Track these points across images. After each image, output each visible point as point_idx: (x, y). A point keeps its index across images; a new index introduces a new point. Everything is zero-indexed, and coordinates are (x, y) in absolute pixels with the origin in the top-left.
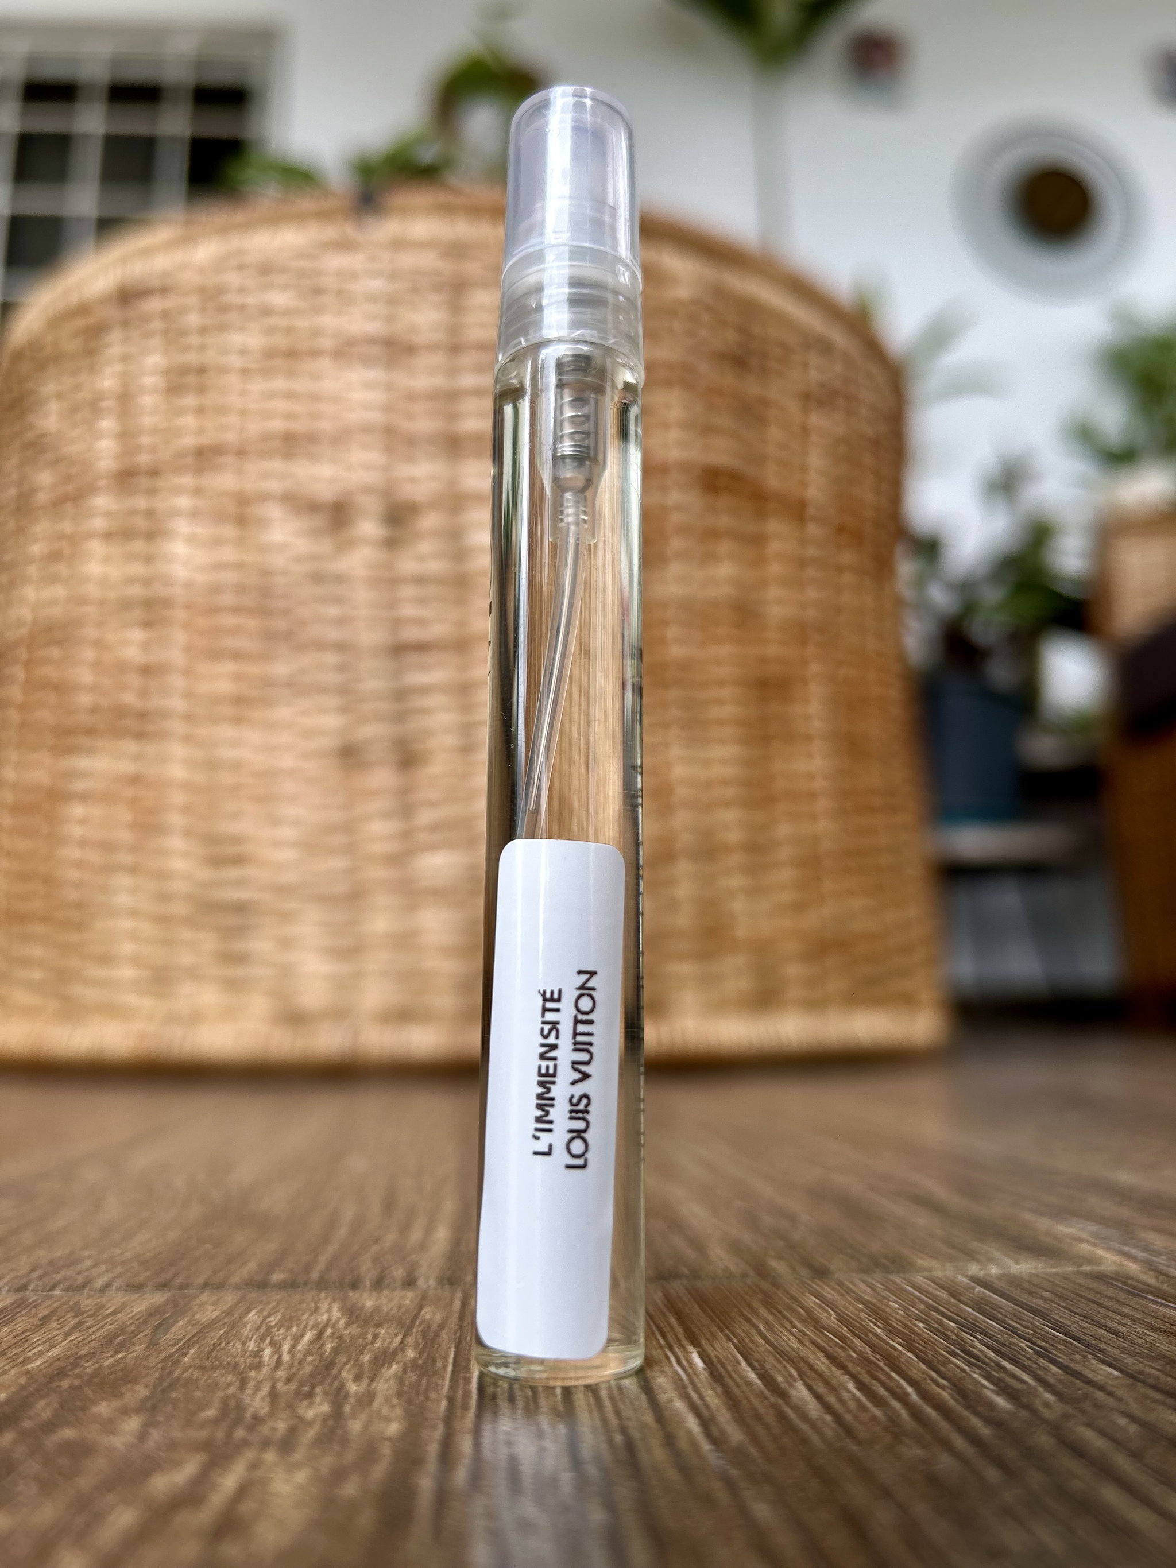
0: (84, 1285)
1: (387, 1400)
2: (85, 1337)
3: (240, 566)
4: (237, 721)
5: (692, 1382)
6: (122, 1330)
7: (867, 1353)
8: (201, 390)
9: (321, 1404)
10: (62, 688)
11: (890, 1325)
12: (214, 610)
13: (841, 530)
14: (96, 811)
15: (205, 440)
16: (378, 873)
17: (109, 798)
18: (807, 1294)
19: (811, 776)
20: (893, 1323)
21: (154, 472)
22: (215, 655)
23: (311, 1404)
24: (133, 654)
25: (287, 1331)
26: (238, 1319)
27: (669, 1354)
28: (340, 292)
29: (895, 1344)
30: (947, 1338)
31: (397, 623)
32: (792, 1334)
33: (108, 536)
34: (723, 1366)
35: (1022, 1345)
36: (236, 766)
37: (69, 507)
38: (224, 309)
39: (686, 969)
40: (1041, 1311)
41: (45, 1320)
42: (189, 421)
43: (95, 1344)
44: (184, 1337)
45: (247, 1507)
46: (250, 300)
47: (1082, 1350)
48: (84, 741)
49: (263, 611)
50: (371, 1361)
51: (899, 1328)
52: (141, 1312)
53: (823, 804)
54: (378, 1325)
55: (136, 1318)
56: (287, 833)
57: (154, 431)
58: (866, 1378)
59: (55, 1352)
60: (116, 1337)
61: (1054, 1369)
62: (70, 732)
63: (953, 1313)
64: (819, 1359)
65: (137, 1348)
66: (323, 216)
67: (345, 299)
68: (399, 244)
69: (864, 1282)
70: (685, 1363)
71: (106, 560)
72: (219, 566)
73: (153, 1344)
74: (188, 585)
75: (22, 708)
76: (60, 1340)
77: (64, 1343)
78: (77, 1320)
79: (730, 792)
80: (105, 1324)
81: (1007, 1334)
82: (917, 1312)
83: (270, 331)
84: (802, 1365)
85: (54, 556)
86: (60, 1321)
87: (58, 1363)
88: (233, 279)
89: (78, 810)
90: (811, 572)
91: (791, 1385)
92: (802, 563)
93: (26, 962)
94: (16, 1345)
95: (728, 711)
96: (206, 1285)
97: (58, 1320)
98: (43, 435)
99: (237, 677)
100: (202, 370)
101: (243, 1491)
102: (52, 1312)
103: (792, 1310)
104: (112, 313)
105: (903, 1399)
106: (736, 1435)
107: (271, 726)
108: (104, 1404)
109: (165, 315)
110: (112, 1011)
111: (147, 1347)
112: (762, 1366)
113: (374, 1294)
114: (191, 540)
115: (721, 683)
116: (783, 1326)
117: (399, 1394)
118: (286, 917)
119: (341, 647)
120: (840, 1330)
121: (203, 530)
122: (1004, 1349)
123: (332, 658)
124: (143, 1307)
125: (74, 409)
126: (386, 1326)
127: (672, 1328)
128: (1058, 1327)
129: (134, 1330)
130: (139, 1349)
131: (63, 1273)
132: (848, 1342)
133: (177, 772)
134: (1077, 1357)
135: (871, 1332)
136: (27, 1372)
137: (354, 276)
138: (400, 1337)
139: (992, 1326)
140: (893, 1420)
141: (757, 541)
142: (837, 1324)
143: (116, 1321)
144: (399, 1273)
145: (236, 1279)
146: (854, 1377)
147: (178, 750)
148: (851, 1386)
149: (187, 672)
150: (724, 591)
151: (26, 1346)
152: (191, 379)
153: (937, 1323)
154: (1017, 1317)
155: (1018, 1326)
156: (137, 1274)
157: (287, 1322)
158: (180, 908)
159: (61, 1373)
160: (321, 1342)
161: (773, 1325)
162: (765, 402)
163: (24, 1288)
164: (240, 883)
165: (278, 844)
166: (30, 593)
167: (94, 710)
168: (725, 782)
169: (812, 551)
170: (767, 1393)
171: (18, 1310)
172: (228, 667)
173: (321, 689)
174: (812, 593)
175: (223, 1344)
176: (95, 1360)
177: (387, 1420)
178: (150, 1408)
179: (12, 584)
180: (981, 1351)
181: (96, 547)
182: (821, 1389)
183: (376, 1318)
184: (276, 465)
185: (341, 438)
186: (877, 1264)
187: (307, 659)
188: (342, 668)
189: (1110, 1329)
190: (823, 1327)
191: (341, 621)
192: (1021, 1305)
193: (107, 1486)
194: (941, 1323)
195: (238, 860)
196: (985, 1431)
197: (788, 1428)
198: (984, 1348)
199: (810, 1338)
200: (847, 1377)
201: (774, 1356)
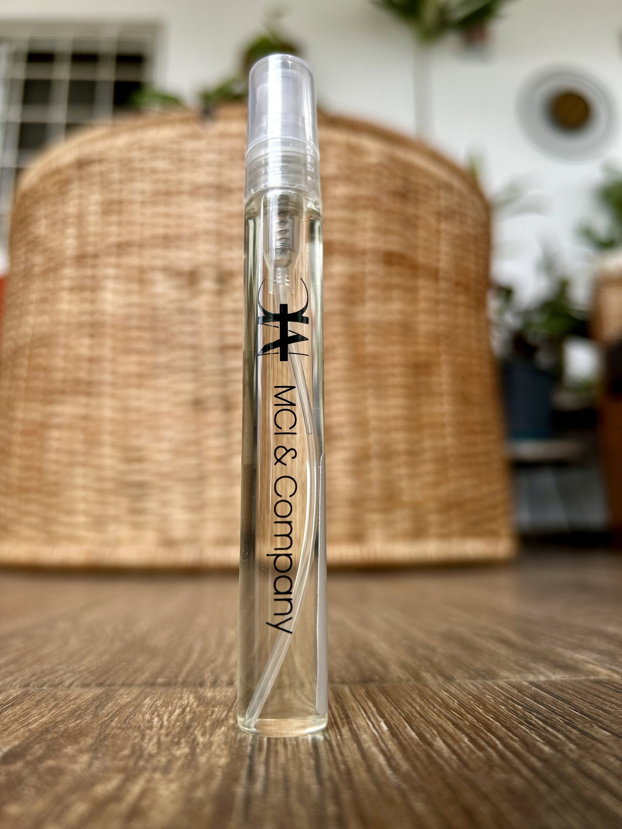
0: (59, 684)
1: (219, 746)
2: (59, 711)
3: (140, 305)
4: (139, 386)
5: (381, 737)
6: (79, 708)
7: (475, 723)
8: (120, 213)
9: (184, 748)
10: (46, 369)
11: (487, 707)
12: (127, 328)
13: (457, 284)
14: (64, 434)
15: (122, 239)
16: (213, 466)
17: (71, 427)
18: (442, 691)
19: (442, 415)
20: (488, 706)
21: (95, 256)
22: (128, 352)
23: (179, 748)
24: (84, 351)
25: (166, 709)
26: (140, 703)
27: (369, 722)
28: (193, 161)
29: (489, 718)
30: (517, 715)
31: (223, 335)
32: (435, 712)
33: (71, 289)
34: (398, 729)
35: (558, 718)
36: (139, 410)
37: (51, 274)
38: (132, 170)
39: (375, 517)
40: (567, 701)
41: (38, 703)
42: (114, 229)
43: (65, 715)
44: (112, 712)
45: (145, 803)
46: (146, 166)
47: (590, 721)
48: (60, 397)
49: (153, 329)
50: (210, 725)
51: (491, 709)
52: (89, 698)
53: (449, 430)
54: (214, 706)
55: (86, 702)
56: (165, 445)
57: (95, 235)
58: (474, 736)
59: (44, 719)
60: (76, 711)
61: (575, 731)
62: (51, 392)
63: (521, 701)
64: (448, 725)
65: (87, 718)
66: (185, 121)
67: (195, 164)
68: (223, 136)
69: (472, 684)
70: (377, 727)
71: (70, 302)
72: (130, 305)
73: (95, 715)
74: (113, 315)
75: (27, 380)
76: (46, 713)
77: (48, 715)
78: (55, 702)
79: (399, 424)
80: (70, 705)
81: (549, 713)
82: (501, 700)
83: (156, 181)
84: (440, 728)
85: (44, 300)
86: (46, 703)
87: (45, 726)
88: (136, 154)
89: (55, 434)
90: (442, 307)
91: (434, 739)
92: (437, 302)
93: (28, 514)
94: (23, 716)
95: (398, 380)
96: (123, 685)
97: (46, 702)
98: (37, 237)
99: (139, 363)
100: (120, 202)
101: (143, 794)
102: (42, 698)
103: (435, 700)
104: (73, 173)
105: (494, 747)
106: (405, 766)
107: (157, 389)
108: (70, 747)
109: (101, 173)
110: (73, 539)
111: (92, 717)
112: (418, 729)
113: (212, 689)
114: (115, 291)
115: (394, 366)
116: (429, 708)
117: (226, 743)
118: (165, 490)
119: (194, 347)
120: (460, 710)
121: (121, 286)
122: (548, 721)
123: (189, 353)
124: (90, 696)
125: (54, 224)
126: (218, 706)
127: (370, 708)
128: (577, 709)
129: (86, 708)
130: (88, 718)
131: (48, 677)
132: (464, 716)
133: (107, 413)
134: (587, 725)
135: (476, 711)
136: (30, 730)
137: (199, 152)
138: (226, 712)
139: (542, 708)
140: (489, 760)
141: (413, 290)
142: (458, 707)
143: (76, 703)
144: (225, 678)
145: (139, 681)
146: (468, 735)
147: (108, 402)
148: (466, 740)
149: (113, 361)
150: (396, 317)
151: (29, 716)
152: (115, 207)
153: (512, 706)
154: (555, 704)
155: (555, 708)
156: (87, 679)
157: (166, 704)
158: (109, 485)
159: (47, 731)
160: (183, 715)
161: (424, 707)
162: (417, 217)
163: (27, 685)
164: (141, 472)
165: (161, 451)
166: (31, 319)
167: (64, 381)
168: (397, 418)
169: (442, 296)
170: (421, 743)
171: (24, 697)
172: (135, 358)
173: (184, 370)
174: (442, 318)
175: (132, 716)
176: (65, 724)
177: (219, 756)
178: (94, 749)
179: (21, 315)
180: (535, 721)
181: (65, 295)
182: (450, 741)
183: (213, 702)
184: (159, 252)
185: (194, 237)
186: (479, 675)
187: (175, 354)
188: (194, 358)
189: (605, 710)
190: (451, 708)
191: (194, 334)
192: (557, 697)
193: (72, 791)
194: (514, 707)
195: (140, 460)
196: (538, 764)
197: (434, 763)
198: (537, 720)
199: (444, 714)
200: (463, 735)
201: (425, 724)
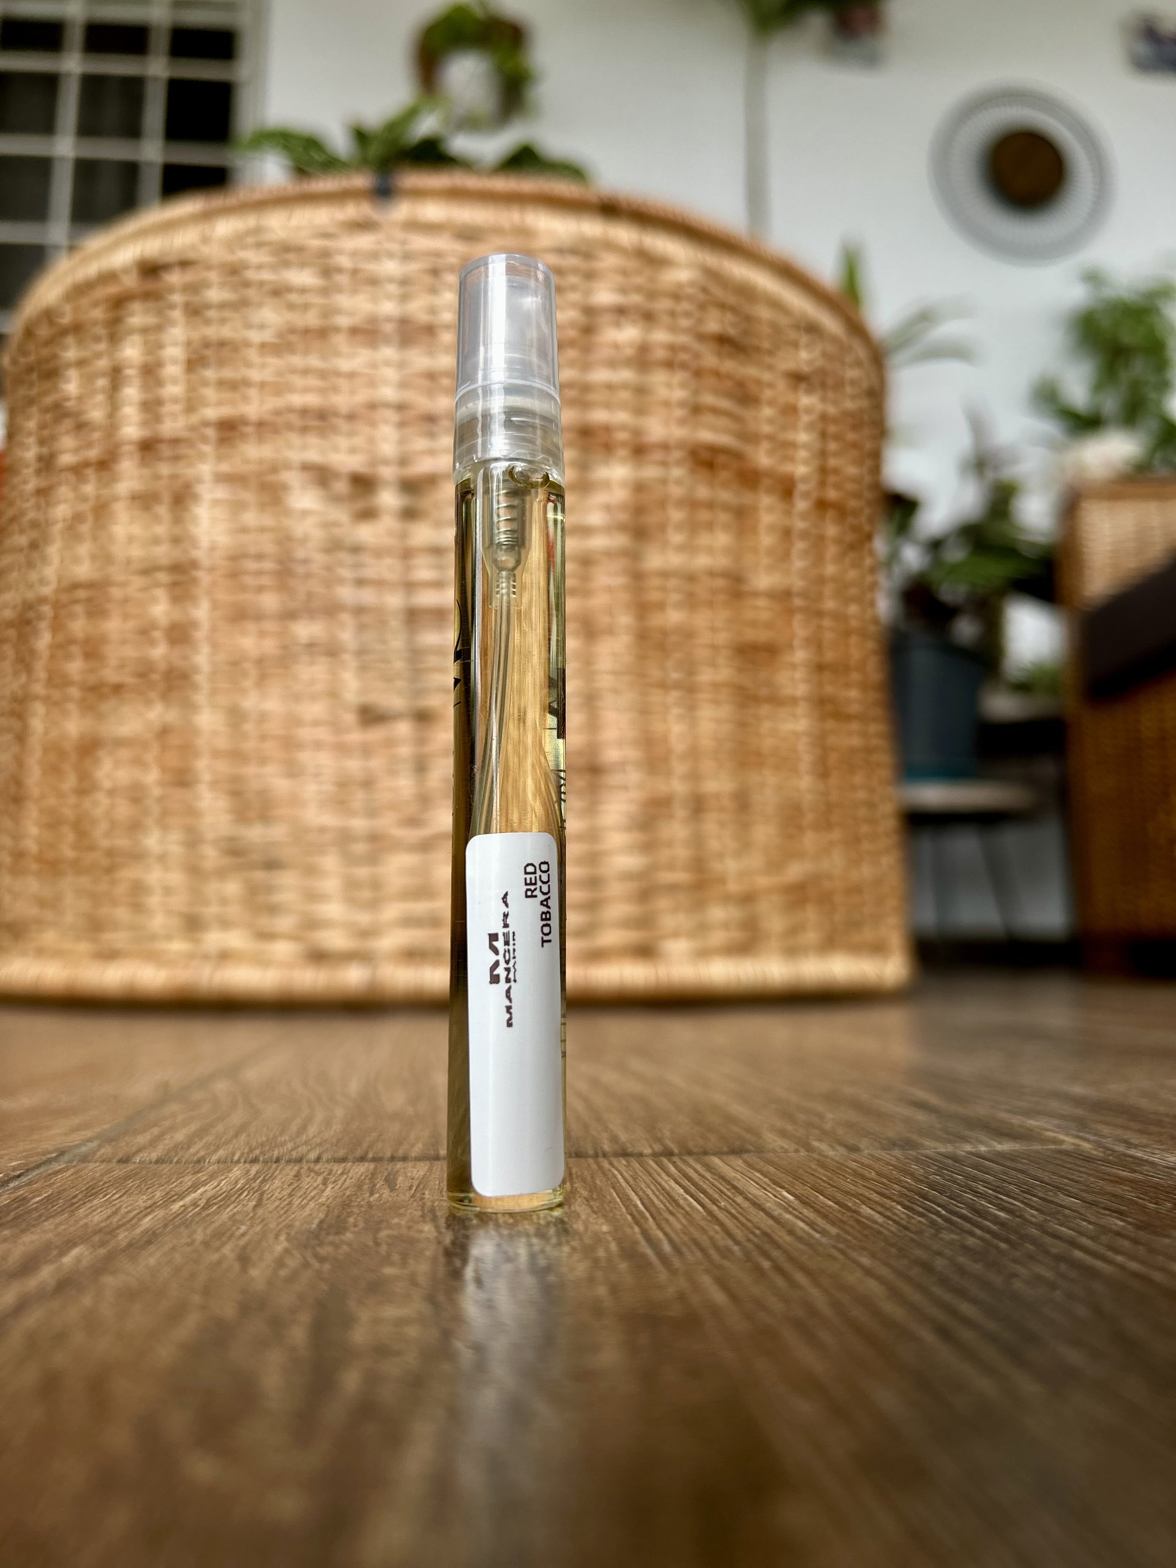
2: (339, 1186)
5: (791, 1206)
6: (361, 1182)
7: (904, 1192)
8: (221, 363)
10: (86, 646)
12: (238, 574)
13: (826, 504)
15: (225, 411)
18: (848, 1160)
19: (795, 736)
20: (917, 1177)
22: (240, 618)
24: (159, 614)
27: (766, 1192)
29: (921, 1187)
30: (958, 1184)
31: (409, 588)
32: (848, 1182)
33: (134, 501)
34: (807, 1198)
35: (1012, 1188)
37: (90, 473)
38: (247, 284)
39: (678, 921)
40: (1022, 1170)
42: (210, 393)
43: (351, 1189)
46: (268, 277)
47: (1052, 1190)
51: (923, 1179)
52: (363, 1174)
53: (806, 761)
55: (364, 1177)
56: (314, 788)
57: (175, 400)
58: (907, 1203)
59: (328, 1193)
60: (361, 1186)
61: (1035, 1199)
62: (98, 689)
63: (958, 1171)
64: (872, 1194)
66: (340, 197)
67: (364, 279)
68: (415, 226)
69: (889, 1154)
70: (779, 1196)
71: (132, 522)
72: (243, 531)
74: (213, 548)
76: (324, 1187)
77: (329, 1189)
82: (931, 1170)
83: (291, 307)
84: (861, 1198)
86: (310, 1178)
87: (337, 1200)
88: (251, 256)
91: (859, 1208)
92: (788, 534)
94: (295, 1190)
95: (722, 674)
98: (65, 400)
100: (222, 344)
103: (843, 1170)
104: (131, 282)
105: (938, 1214)
109: (186, 288)
112: (834, 1198)
114: (216, 504)
116: (839, 1178)
119: (361, 611)
120: (881, 1180)
121: (227, 494)
122: (998, 1189)
123: (352, 621)
124: (361, 1171)
125: (95, 377)
128: (1035, 1178)
129: (371, 1182)
132: (889, 1186)
134: (1051, 1194)
135: (903, 1181)
137: (370, 256)
139: (989, 1178)
140: (933, 1223)
141: (748, 514)
142: (878, 1177)
143: (351, 1178)
146: (898, 1203)
148: (899, 1207)
151: (303, 1190)
152: (212, 353)
153: (949, 1176)
154: (1004, 1173)
155: (1007, 1178)
156: (336, 1152)
159: (345, 1205)
161: (833, 1178)
166: (54, 554)
169: (797, 523)
170: (843, 1210)
174: (799, 565)
176: (361, 1198)
180: (982, 1190)
181: (123, 510)
182: (880, 1209)
184: (295, 439)
186: (896, 1145)
188: (361, 628)
189: (1072, 1179)
190: (869, 1179)
194: (952, 1177)
196: (994, 1228)
197: (865, 1227)
198: (984, 1189)
199: (861, 1184)
200: (894, 1203)
201: (840, 1193)
